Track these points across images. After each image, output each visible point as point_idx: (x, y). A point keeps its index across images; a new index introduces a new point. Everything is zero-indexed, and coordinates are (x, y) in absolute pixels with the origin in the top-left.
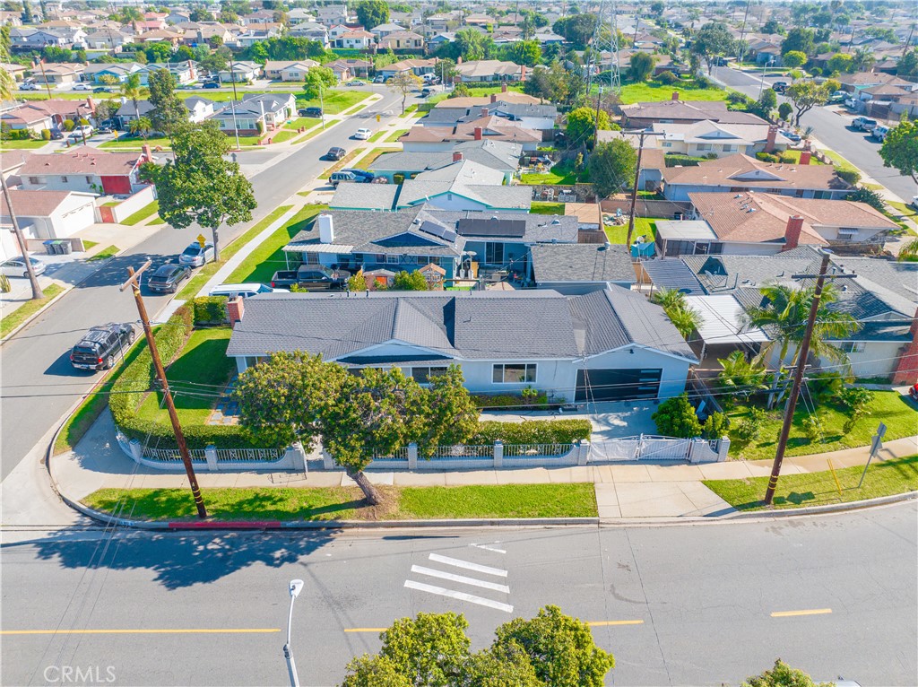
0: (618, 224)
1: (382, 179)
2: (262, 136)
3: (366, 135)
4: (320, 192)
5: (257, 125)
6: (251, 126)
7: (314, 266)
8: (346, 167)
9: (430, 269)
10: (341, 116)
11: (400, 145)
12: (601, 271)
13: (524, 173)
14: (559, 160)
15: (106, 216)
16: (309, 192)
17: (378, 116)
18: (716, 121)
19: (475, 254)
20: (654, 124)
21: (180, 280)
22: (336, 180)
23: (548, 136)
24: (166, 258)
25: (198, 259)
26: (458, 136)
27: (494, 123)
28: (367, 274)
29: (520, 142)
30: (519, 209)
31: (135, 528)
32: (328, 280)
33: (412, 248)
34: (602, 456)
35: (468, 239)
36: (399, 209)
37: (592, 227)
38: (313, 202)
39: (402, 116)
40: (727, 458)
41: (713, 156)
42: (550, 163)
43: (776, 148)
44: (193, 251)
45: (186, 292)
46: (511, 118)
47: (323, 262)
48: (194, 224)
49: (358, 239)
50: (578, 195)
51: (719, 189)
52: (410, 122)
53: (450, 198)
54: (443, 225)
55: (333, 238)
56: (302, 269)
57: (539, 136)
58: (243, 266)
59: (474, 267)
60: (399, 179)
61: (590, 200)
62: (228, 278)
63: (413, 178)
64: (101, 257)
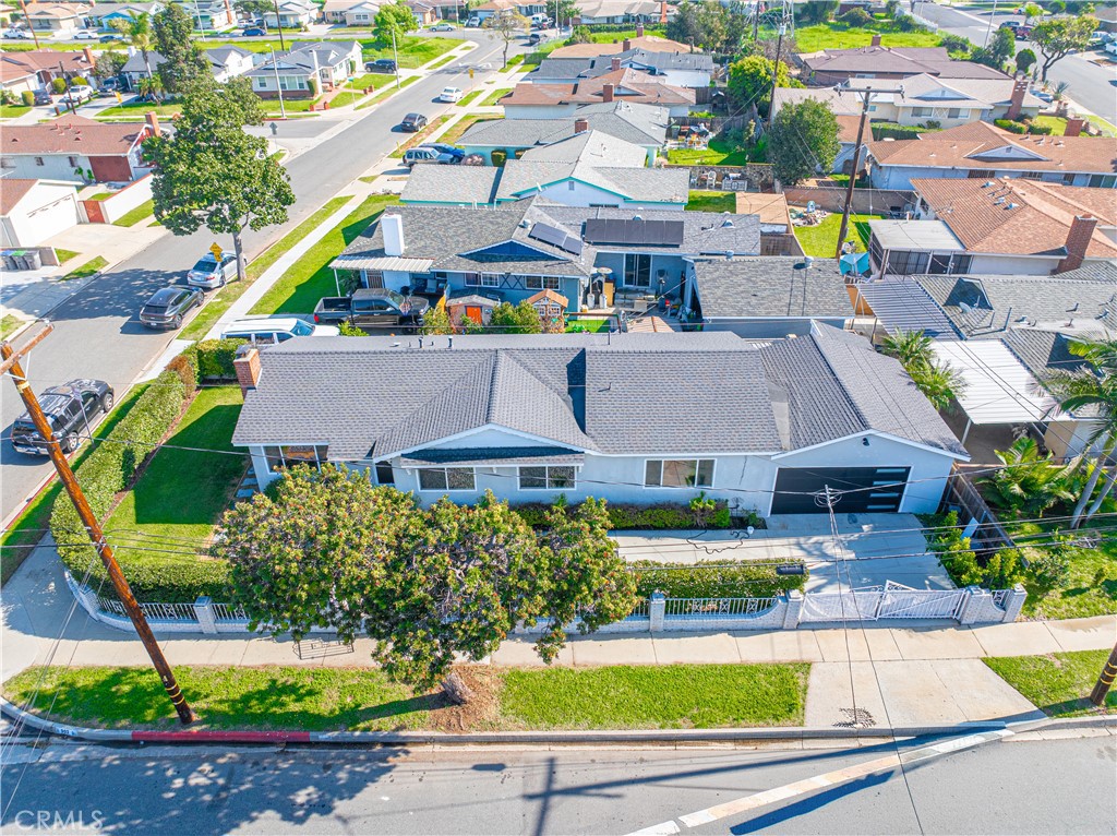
0: (810, 223)
1: (476, 158)
2: (315, 98)
3: (456, 96)
4: (390, 177)
5: (309, 83)
6: (301, 85)
7: (375, 290)
8: (427, 141)
9: (544, 298)
10: (422, 71)
11: (500, 110)
12: (800, 301)
13: (671, 149)
14: (719, 129)
15: (94, 213)
16: (374, 178)
17: (471, 71)
18: (936, 75)
19: (610, 271)
20: (851, 80)
21: (186, 309)
22: (412, 158)
23: (703, 97)
24: (171, 276)
25: (215, 278)
26: (580, 97)
27: (630, 78)
28: (453, 302)
29: (666, 105)
30: (671, 203)
31: (79, 739)
32: (396, 312)
33: (517, 264)
34: (822, 614)
35: (601, 250)
36: (499, 202)
37: (777, 229)
38: (380, 192)
39: (503, 70)
40: (1018, 617)
41: (933, 125)
42: (707, 134)
43: (1022, 112)
44: (206, 266)
45: (195, 328)
46: (652, 72)
47: (391, 284)
48: (203, 228)
49: (440, 249)
50: (750, 181)
51: (953, 173)
52: (514, 78)
53: (572, 188)
54: (563, 228)
55: (403, 248)
56: (359, 295)
57: (691, 97)
58: (278, 288)
59: (608, 289)
60: (499, 159)
61: (767, 188)
62: (256, 306)
63: (518, 157)
64: (80, 274)
